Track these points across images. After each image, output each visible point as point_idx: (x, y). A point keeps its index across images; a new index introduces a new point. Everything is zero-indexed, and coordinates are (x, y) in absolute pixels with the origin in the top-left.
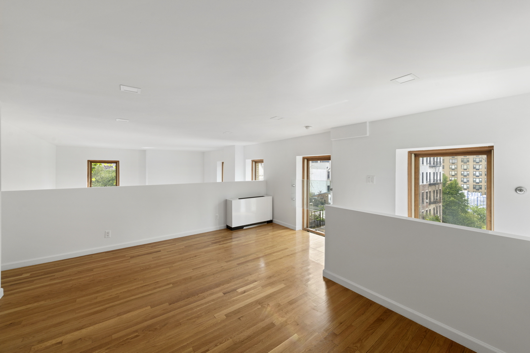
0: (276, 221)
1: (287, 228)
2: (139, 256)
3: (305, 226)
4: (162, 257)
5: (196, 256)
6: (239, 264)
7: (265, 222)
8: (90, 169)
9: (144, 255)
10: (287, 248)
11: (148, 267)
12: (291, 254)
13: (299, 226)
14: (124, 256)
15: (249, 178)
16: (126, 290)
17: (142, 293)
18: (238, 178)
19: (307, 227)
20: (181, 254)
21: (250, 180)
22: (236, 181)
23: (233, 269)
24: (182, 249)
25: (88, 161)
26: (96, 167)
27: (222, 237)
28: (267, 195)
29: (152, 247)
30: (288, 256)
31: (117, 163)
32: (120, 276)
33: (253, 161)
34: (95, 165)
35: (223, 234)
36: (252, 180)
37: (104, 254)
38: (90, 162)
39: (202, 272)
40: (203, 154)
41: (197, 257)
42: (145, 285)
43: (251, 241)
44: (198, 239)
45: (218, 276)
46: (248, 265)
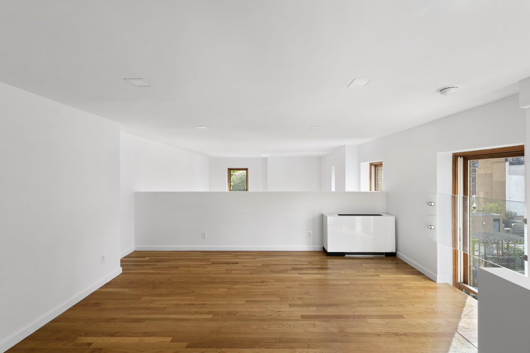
0: (401, 255)
1: (419, 273)
2: (219, 263)
3: (460, 278)
4: (234, 272)
5: (262, 282)
6: (303, 317)
7: (382, 254)
8: (230, 175)
9: (223, 263)
10: (401, 317)
11: (214, 280)
12: (405, 334)
13: (444, 275)
14: (209, 260)
15: (365, 187)
16: (176, 302)
17: (183, 313)
18: (350, 187)
19: (465, 282)
20: (252, 274)
21: (368, 190)
22: (347, 190)
23: (291, 323)
24: (258, 267)
25: (228, 169)
26: (234, 174)
27: (310, 263)
28: (388, 214)
29: (236, 256)
30: (397, 334)
31: (246, 169)
32: (187, 283)
33: (371, 165)
34: (234, 172)
35: (312, 259)
36: (371, 190)
37: (200, 253)
38: (230, 170)
39: (253, 310)
40: (320, 158)
41: (264, 284)
42: (192, 304)
43: (344, 280)
44: (281, 258)
45: (265, 327)
46: (314, 325)
